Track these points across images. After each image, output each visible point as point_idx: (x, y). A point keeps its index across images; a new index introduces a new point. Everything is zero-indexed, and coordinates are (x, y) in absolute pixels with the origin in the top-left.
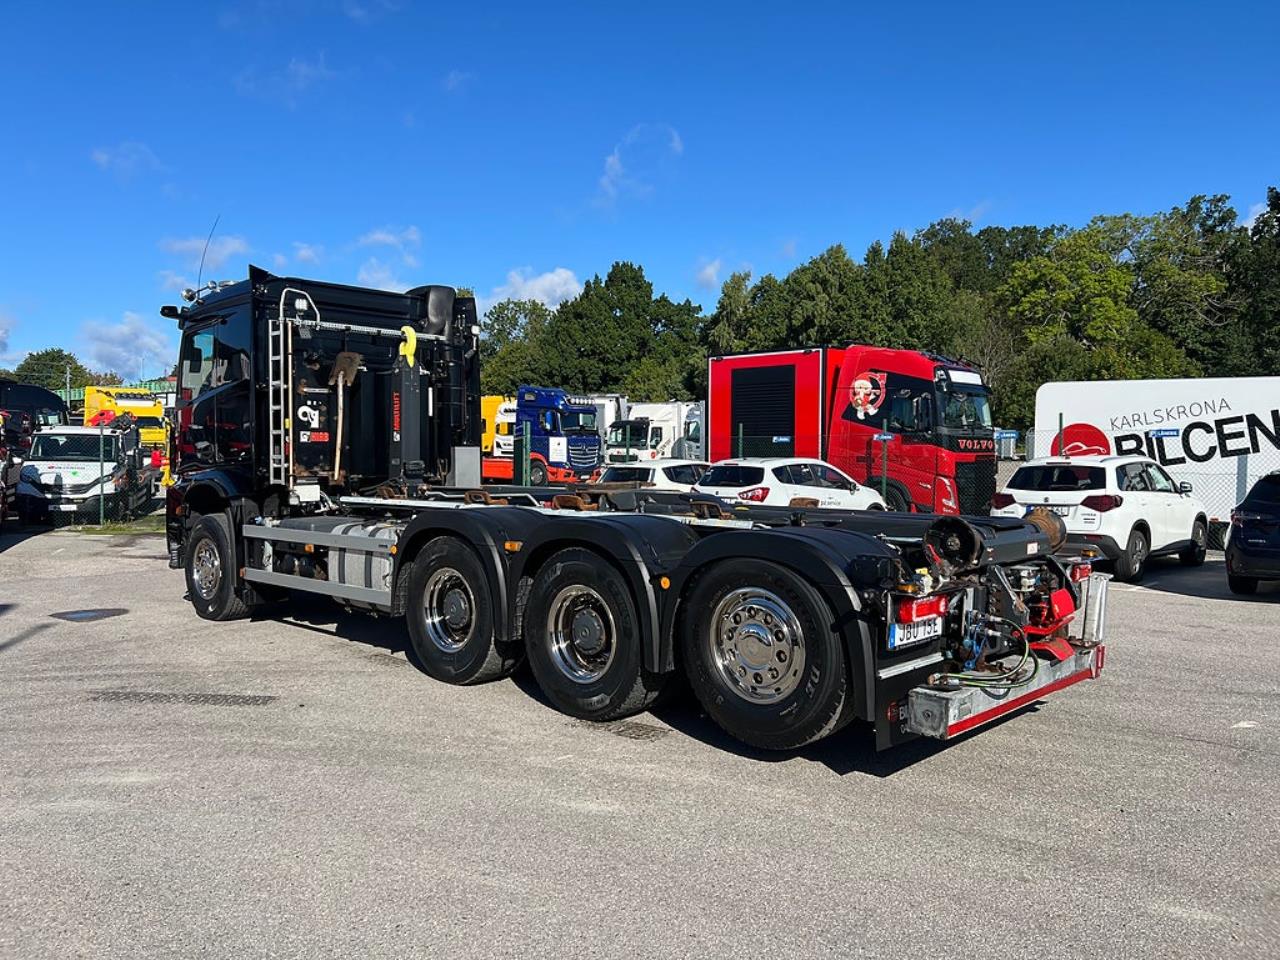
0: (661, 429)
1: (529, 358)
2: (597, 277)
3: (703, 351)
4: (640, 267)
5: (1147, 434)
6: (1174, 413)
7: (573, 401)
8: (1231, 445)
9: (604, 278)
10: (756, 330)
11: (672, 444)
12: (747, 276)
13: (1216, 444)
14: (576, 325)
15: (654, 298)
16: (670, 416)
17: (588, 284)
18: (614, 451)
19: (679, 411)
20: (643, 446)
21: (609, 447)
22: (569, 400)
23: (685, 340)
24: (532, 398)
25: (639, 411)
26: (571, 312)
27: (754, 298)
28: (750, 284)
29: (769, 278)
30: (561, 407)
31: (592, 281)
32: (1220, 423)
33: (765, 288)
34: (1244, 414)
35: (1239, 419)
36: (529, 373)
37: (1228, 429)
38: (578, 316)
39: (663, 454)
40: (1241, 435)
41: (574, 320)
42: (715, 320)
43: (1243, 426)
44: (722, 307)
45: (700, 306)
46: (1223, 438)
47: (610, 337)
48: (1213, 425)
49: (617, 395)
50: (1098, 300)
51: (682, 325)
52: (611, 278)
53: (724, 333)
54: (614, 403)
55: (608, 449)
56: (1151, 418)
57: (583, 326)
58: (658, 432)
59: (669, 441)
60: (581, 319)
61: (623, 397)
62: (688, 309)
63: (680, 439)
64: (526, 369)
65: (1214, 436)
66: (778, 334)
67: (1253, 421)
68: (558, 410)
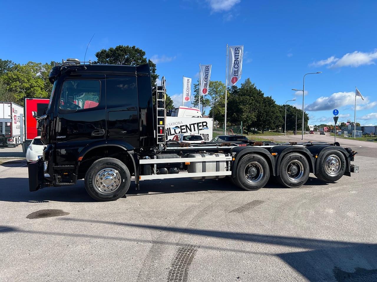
5: (168, 128)
6: (173, 124)
8: (183, 131)
13: (180, 131)
32: (181, 126)
34: (185, 125)
35: (184, 126)
37: (182, 128)
40: (184, 129)
43: (185, 127)
46: (181, 129)
48: (180, 127)
50: (37, 88)
56: (168, 125)
65: (180, 129)
67: (186, 126)
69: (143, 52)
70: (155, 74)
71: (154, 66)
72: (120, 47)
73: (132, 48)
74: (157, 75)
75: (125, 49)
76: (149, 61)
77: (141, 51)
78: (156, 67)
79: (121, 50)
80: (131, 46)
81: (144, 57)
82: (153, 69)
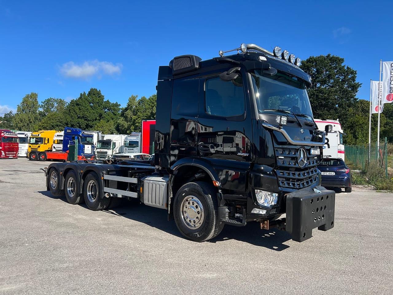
0: (115, 143)
1: (59, 118)
2: (84, 92)
3: (122, 118)
4: (100, 90)
7: (85, 133)
9: (87, 93)
10: (140, 113)
11: (119, 148)
12: (137, 96)
14: (77, 108)
15: (104, 100)
16: (119, 139)
17: (81, 95)
18: (99, 150)
19: (122, 137)
20: (110, 149)
21: (97, 149)
22: (84, 133)
23: (115, 115)
24: (70, 131)
25: (107, 137)
26: (75, 104)
27: (139, 103)
28: (138, 99)
29: (144, 97)
30: (81, 135)
31: (83, 94)
33: (142, 101)
36: (59, 123)
38: (77, 105)
39: (116, 151)
41: (76, 106)
42: (126, 109)
44: (129, 105)
45: (120, 104)
47: (89, 112)
49: (98, 131)
51: (114, 110)
52: (89, 93)
53: (129, 113)
54: (97, 134)
55: (96, 149)
57: (79, 108)
58: (114, 144)
59: (118, 147)
60: (79, 106)
61: (100, 132)
62: (117, 105)
63: (122, 146)
64: (58, 122)
66: (147, 115)
68: (80, 136)
69: (341, 59)
70: (356, 82)
71: (353, 73)
72: (311, 58)
73: (327, 56)
74: (359, 84)
75: (315, 60)
76: (348, 68)
77: (337, 58)
78: (356, 74)
79: (312, 62)
80: (325, 55)
81: (343, 65)
82: (353, 77)
